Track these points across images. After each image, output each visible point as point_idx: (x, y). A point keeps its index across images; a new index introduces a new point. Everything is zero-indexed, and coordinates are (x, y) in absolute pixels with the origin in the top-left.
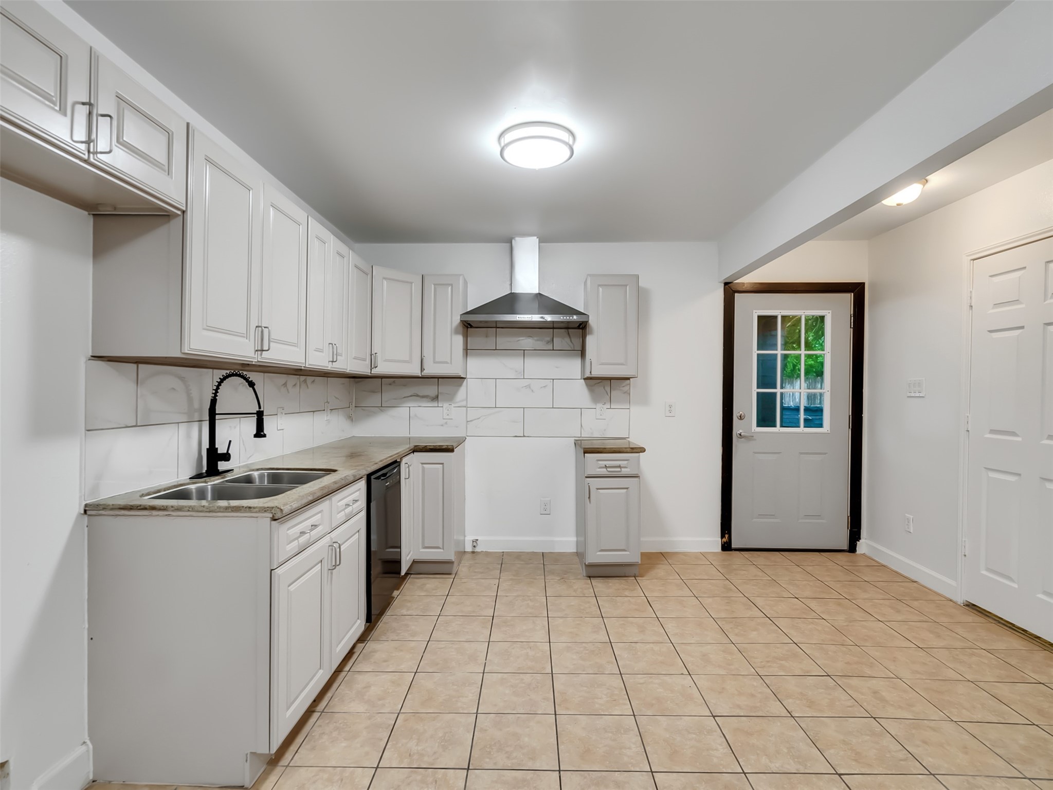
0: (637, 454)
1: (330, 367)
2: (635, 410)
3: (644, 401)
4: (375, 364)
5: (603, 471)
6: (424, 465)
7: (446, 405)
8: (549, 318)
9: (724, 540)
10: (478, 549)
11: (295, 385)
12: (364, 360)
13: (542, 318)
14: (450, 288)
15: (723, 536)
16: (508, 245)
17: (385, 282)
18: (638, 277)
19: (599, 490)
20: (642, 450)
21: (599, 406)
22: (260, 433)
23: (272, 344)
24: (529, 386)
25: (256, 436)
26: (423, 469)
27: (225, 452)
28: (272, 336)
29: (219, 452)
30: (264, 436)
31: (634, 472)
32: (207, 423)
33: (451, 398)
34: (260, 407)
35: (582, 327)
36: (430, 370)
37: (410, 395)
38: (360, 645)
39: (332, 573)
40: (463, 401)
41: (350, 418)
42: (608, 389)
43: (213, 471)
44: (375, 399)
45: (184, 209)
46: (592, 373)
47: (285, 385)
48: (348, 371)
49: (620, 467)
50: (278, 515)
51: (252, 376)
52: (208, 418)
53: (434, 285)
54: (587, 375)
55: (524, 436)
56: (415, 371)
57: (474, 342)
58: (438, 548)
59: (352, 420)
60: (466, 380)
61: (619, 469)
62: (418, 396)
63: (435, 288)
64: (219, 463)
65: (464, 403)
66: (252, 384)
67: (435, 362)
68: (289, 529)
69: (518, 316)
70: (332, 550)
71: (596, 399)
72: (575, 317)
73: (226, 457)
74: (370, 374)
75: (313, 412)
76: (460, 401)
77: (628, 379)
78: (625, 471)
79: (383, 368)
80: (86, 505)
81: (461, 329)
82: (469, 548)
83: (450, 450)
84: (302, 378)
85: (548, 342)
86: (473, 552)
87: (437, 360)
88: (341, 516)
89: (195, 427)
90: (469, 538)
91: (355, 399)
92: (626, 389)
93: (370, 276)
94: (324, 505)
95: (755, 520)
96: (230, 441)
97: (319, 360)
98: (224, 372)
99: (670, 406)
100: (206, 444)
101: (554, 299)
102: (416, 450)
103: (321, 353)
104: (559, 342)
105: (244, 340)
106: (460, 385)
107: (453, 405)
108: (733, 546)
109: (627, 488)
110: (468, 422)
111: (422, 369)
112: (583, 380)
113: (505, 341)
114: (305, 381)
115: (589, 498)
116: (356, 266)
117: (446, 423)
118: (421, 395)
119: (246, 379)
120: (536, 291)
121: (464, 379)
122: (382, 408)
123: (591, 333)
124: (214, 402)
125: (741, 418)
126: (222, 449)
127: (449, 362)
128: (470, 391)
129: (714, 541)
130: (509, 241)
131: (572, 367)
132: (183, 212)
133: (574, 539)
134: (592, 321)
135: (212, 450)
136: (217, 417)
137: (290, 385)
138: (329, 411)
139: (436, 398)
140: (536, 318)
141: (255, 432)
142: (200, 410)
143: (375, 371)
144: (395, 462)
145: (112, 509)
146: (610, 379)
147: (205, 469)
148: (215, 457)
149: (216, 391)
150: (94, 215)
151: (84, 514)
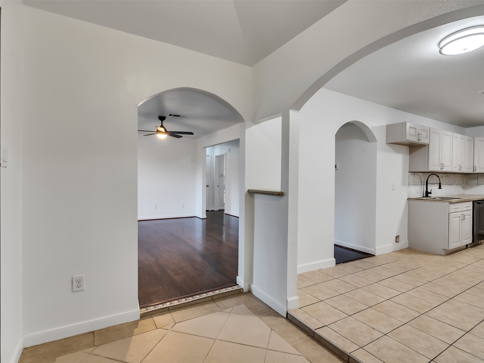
1: (458, 171)
4: (475, 169)
11: (445, 177)
12: (471, 168)
17: (480, 142)
22: (440, 188)
23: (444, 167)
25: (439, 188)
27: (430, 192)
28: (444, 165)
29: (429, 192)
30: (441, 189)
32: (426, 185)
34: (440, 182)
39: (462, 221)
41: (463, 188)
43: (427, 196)
44: (475, 181)
45: (429, 144)
47: (442, 176)
48: (464, 172)
50: (451, 202)
51: (438, 175)
52: (426, 184)
59: (464, 188)
66: (438, 177)
68: (453, 206)
70: (462, 216)
73: (430, 193)
74: (473, 173)
75: (450, 185)
79: (478, 171)
80: (408, 198)
84: (447, 175)
88: (465, 209)
89: (422, 186)
93: (473, 142)
94: (460, 204)
96: (431, 190)
97: (456, 170)
98: (430, 174)
100: (425, 190)
103: (456, 168)
105: (438, 167)
114: (448, 175)
116: (468, 140)
119: (437, 176)
122: (478, 184)
124: (427, 181)
126: (429, 191)
132: (428, 144)
135: (427, 191)
136: (428, 184)
137: (443, 177)
138: (455, 185)
142: (424, 182)
143: (475, 172)
145: (413, 199)
147: (425, 195)
148: (427, 193)
149: (428, 178)
150: (409, 147)
151: (408, 200)
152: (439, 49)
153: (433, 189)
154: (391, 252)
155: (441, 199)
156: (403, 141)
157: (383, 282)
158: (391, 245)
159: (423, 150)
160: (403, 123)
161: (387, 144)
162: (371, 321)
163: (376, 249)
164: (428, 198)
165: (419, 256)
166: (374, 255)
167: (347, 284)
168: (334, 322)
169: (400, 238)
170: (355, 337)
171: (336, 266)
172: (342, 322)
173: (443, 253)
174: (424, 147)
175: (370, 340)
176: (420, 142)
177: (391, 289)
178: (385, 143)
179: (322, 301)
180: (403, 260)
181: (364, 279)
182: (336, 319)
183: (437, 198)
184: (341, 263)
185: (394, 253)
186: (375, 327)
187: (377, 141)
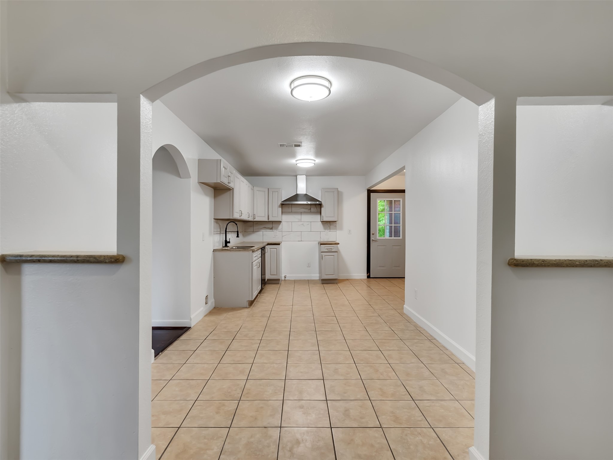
0: (337, 245)
1: (248, 219)
2: (338, 232)
3: (341, 229)
4: (255, 218)
5: (326, 250)
6: (271, 249)
7: (275, 231)
8: (309, 203)
9: (368, 275)
10: (286, 279)
12: (252, 217)
13: (307, 203)
14: (277, 192)
15: (367, 274)
16: (296, 177)
18: (338, 189)
19: (325, 256)
20: (338, 244)
21: (326, 230)
22: (238, 236)
23: (242, 214)
24: (303, 224)
26: (270, 250)
27: (229, 241)
28: (242, 212)
30: (239, 237)
31: (336, 251)
32: (225, 234)
33: (277, 228)
34: (238, 230)
35: (320, 205)
36: (271, 219)
37: (263, 227)
38: (259, 295)
39: (258, 269)
40: (281, 229)
42: (329, 225)
43: (226, 246)
44: (251, 229)
45: (234, 188)
46: (324, 220)
49: (331, 249)
50: (254, 251)
53: (272, 192)
54: (322, 220)
55: (301, 241)
56: (266, 219)
57: (284, 210)
58: (275, 275)
60: (282, 223)
61: (331, 250)
62: (265, 228)
63: (272, 193)
64: (228, 244)
65: (281, 230)
66: (236, 224)
67: (272, 217)
68: (254, 255)
69: (299, 202)
70: (258, 264)
71: (325, 228)
72: (318, 202)
73: (229, 242)
74: (253, 221)
76: (280, 229)
77: (336, 222)
78: (333, 250)
79: (257, 219)
80: (214, 250)
81: (281, 206)
82: (283, 279)
83: (279, 244)
85: (309, 210)
86: (285, 280)
87: (273, 216)
89: (222, 234)
90: (283, 275)
91: (245, 229)
92: (335, 225)
93: (253, 190)
94: (256, 252)
95: (378, 268)
97: (246, 218)
99: (350, 231)
100: (224, 239)
101: (311, 196)
102: (269, 244)
103: (246, 216)
104: (312, 210)
105: (238, 214)
106: (280, 224)
107: (278, 231)
108: (371, 277)
109: (334, 256)
110: (282, 236)
111: (268, 219)
112: (321, 222)
113: (294, 209)
115: (322, 258)
117: (275, 237)
118: (267, 227)
119: (235, 223)
120: (305, 193)
121: (280, 222)
122: (254, 232)
123: (323, 207)
124: (226, 229)
125: (373, 234)
126: (228, 241)
127: (277, 216)
128: (284, 226)
129: (364, 275)
130: (296, 176)
131: (317, 218)
133: (318, 275)
134: (323, 203)
135: (226, 241)
136: (227, 232)
139: (272, 229)
140: (305, 203)
141: (236, 236)
142: (223, 231)
143: (255, 220)
144: (264, 247)
145: (217, 250)
146: (330, 222)
147: (224, 245)
148: (227, 242)
149: (227, 226)
150: (214, 190)
151: (213, 251)
152: (291, 90)
153: (232, 237)
154: (203, 317)
155: (237, 248)
156: (218, 182)
157: (226, 359)
158: (202, 308)
159: (228, 193)
160: (217, 160)
161: (199, 184)
162: (256, 419)
163: (192, 318)
164: (228, 248)
165: (230, 315)
166: (189, 328)
167: (191, 381)
168: (221, 451)
169: (209, 298)
170: (259, 454)
171: (156, 361)
172: (229, 443)
173: (247, 304)
174: (229, 192)
175: (275, 446)
176: (229, 185)
177: (240, 365)
178: (197, 181)
179: (179, 428)
180: (221, 323)
181: (203, 365)
182: (220, 443)
183: (234, 247)
184: (159, 354)
185: (207, 318)
186: (265, 424)
187: (191, 178)
